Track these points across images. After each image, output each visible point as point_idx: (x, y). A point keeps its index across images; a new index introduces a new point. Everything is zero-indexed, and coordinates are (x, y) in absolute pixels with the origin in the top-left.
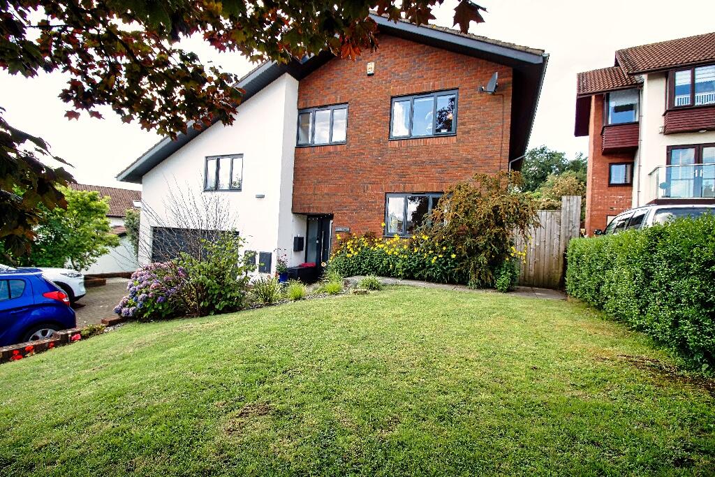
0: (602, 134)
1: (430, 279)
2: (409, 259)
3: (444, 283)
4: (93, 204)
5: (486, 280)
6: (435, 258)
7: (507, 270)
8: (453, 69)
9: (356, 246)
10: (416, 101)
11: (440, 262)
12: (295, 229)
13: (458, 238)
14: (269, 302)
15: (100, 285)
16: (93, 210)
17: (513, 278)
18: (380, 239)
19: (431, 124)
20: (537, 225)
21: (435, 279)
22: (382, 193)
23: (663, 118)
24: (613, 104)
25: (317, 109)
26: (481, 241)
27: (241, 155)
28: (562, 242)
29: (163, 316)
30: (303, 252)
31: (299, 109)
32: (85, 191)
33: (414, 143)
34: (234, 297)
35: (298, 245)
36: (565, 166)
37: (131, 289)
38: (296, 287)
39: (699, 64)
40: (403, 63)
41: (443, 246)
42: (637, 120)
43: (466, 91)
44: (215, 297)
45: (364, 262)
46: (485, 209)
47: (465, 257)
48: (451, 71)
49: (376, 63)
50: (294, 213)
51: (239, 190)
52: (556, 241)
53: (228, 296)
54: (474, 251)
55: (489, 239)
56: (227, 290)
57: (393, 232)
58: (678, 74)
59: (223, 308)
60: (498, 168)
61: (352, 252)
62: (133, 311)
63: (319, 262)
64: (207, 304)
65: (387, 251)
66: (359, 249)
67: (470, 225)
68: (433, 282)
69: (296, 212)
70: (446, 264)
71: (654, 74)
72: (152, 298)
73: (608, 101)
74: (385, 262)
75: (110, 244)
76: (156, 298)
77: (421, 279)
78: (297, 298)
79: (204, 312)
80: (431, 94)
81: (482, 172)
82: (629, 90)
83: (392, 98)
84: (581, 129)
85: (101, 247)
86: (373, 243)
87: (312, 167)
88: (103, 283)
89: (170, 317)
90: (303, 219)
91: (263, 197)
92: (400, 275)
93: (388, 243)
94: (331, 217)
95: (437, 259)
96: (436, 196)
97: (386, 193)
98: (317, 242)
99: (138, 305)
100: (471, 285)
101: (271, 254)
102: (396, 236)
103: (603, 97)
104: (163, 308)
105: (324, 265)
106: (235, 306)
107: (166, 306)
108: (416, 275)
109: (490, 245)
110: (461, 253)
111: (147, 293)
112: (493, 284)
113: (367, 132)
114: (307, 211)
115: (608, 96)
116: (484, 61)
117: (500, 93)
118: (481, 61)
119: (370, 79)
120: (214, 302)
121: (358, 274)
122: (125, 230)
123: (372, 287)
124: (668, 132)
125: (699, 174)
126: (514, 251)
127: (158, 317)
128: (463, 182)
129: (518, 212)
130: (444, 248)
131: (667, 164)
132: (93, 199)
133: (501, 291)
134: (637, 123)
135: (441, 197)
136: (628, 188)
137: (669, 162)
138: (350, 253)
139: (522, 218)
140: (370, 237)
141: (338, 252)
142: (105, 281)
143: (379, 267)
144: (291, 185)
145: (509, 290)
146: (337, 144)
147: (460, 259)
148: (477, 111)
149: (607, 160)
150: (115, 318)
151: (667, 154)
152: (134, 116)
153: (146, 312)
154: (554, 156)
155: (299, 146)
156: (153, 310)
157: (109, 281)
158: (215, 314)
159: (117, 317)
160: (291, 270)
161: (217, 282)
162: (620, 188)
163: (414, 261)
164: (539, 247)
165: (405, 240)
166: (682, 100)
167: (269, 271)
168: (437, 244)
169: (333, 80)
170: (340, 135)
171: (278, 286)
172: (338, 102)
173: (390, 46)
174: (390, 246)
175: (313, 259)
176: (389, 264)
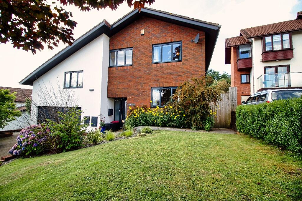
0: (237, 63)
1: (174, 127)
2: (164, 117)
3: (180, 128)
4: (6, 95)
5: (200, 125)
6: (176, 116)
7: (209, 121)
8: (179, 32)
9: (138, 112)
10: (163, 46)
11: (178, 118)
12: (109, 105)
13: (186, 107)
14: (95, 142)
15: (9, 136)
16: (6, 99)
17: (212, 124)
18: (150, 109)
19: (171, 56)
20: (221, 100)
21: (176, 126)
22: (150, 87)
23: (261, 56)
24: (240, 50)
25: (118, 50)
26: (197, 108)
27: (82, 71)
28: (230, 107)
29: (37, 153)
30: (113, 116)
31: (110, 50)
32: (2, 90)
33: (164, 65)
34: (76, 142)
35: (111, 112)
36: (220, 77)
37: (18, 140)
38: (110, 134)
39: (274, 34)
40: (157, 30)
41: (179, 111)
42: (251, 57)
43: (186, 42)
44: (66, 142)
45: (142, 120)
46: (198, 93)
47: (190, 116)
48: (178, 34)
49: (145, 30)
50: (108, 98)
51: (82, 87)
52: (228, 107)
53: (73, 142)
54: (193, 113)
55: (201, 107)
56: (72, 138)
57: (155, 105)
58: (266, 38)
59: (71, 148)
60: (201, 75)
61: (137, 115)
62: (19, 152)
63: (120, 120)
64: (61, 146)
65: (153, 114)
66: (140, 114)
67: (191, 101)
68: (175, 128)
69: (109, 97)
70: (181, 119)
71: (257, 38)
72: (30, 144)
73: (239, 49)
74: (152, 119)
75: (16, 115)
76: (33, 144)
77: (169, 126)
78: (111, 140)
79: (60, 151)
80: (170, 43)
81: (194, 78)
82: (247, 45)
83: (153, 45)
84: (228, 61)
85: (11, 117)
86: (146, 110)
87: (117, 76)
88: (11, 135)
89: (41, 154)
90: (113, 100)
91: (93, 90)
92: (160, 125)
93: (154, 110)
94: (126, 99)
95: (177, 117)
96: (174, 88)
97: (151, 87)
98: (120, 111)
99: (22, 149)
100: (193, 128)
101: (97, 117)
102: (157, 107)
103: (236, 48)
104: (37, 149)
105: (123, 122)
106: (77, 146)
107: (38, 148)
108: (167, 125)
109: (201, 110)
110: (188, 114)
111: (28, 142)
112: (203, 127)
113: (142, 60)
114: (114, 97)
115: (239, 47)
116: (192, 29)
117: (200, 43)
118: (191, 29)
119: (142, 37)
120: (65, 145)
121: (140, 126)
122: (25, 108)
123: (148, 132)
124: (264, 61)
125: (277, 78)
126: (212, 112)
127: (34, 154)
128: (187, 81)
129: (213, 94)
130: (180, 112)
131: (264, 74)
132: (6, 93)
133: (207, 131)
134: (251, 58)
135: (177, 89)
136: (249, 84)
137: (265, 73)
138: (136, 115)
139: (214, 97)
140: (145, 108)
141: (130, 115)
142: (12, 134)
143: (150, 121)
144: (107, 84)
145: (210, 130)
146: (128, 66)
147: (187, 117)
148: (191, 50)
149: (240, 73)
150: (10, 156)
151: (264, 70)
152: (9, 39)
153: (27, 152)
154: (215, 73)
155: (110, 67)
156: (31, 151)
157: (14, 134)
158: (66, 151)
159: (10, 155)
160: (108, 125)
161: (67, 134)
162: (245, 84)
163: (166, 118)
164: (220, 109)
165: (161, 109)
166: (268, 48)
167: (96, 126)
168: (176, 110)
169: (126, 37)
170: (129, 62)
171: (101, 134)
172: (128, 47)
173: (151, 22)
174: (155, 112)
175: (117, 119)
176: (154, 120)
